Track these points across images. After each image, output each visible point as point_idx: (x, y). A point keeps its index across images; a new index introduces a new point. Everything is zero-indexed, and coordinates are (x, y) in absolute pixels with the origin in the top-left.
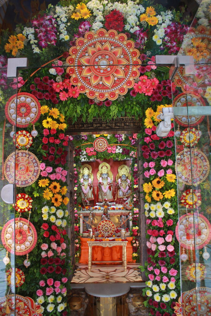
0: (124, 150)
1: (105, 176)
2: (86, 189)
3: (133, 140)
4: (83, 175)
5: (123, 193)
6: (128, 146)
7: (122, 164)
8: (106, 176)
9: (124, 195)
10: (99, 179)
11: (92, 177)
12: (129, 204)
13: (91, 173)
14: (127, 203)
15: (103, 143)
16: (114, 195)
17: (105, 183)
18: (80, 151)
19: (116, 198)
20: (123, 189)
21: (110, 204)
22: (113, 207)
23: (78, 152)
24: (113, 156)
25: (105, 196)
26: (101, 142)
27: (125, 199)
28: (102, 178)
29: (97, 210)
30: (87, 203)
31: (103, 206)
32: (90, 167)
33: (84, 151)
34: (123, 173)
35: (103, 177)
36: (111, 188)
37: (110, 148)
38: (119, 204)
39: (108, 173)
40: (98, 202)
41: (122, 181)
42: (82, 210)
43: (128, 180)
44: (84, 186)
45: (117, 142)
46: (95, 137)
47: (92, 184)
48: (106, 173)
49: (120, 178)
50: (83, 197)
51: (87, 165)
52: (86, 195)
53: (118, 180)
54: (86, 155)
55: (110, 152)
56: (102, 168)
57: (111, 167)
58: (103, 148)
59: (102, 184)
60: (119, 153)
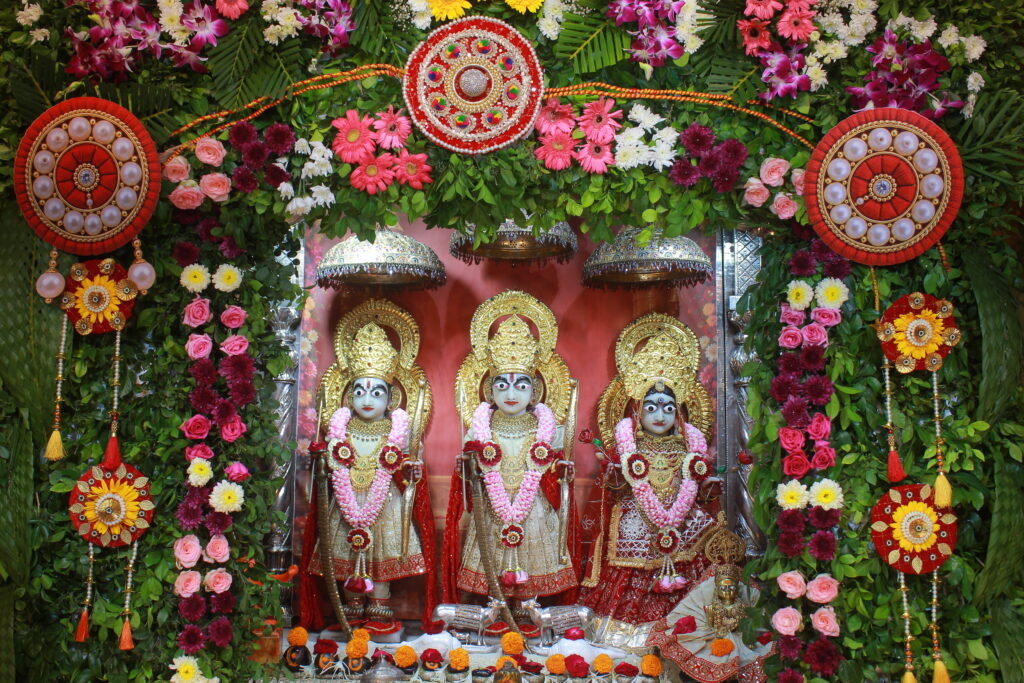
0: (693, 141)
1: (512, 393)
2: (362, 491)
3: (776, 60)
4: (351, 387)
5: (654, 528)
6: (728, 115)
7: (645, 313)
8: (524, 397)
9: (657, 548)
10: (465, 415)
11: (420, 401)
12: (702, 629)
13: (408, 363)
14: (688, 625)
15: (496, 71)
16: (580, 541)
17: (514, 446)
18: (282, 140)
19: (596, 570)
20: (654, 499)
21: (545, 614)
22: (568, 647)
23: (256, 153)
24: (588, 201)
25: (512, 553)
26: (482, 60)
27: (666, 582)
28: (494, 407)
29: (440, 673)
30: (368, 600)
31: (493, 630)
32: (406, 323)
33: (318, 143)
34: (653, 379)
35: (500, 398)
36: (558, 487)
37: (565, 126)
38: (618, 616)
39: (536, 376)
40: (456, 597)
41: (643, 434)
42: (309, 670)
43: (691, 429)
44: (349, 463)
45: (632, 66)
46: (421, 23)
47: (414, 452)
48: (521, 366)
49: (628, 413)
50: (339, 550)
51: (390, 308)
52: (358, 539)
53: (612, 425)
54: (334, 182)
55: (560, 164)
56: (493, 332)
57: (565, 326)
58: (493, 121)
59: (489, 454)
60: (649, 170)
